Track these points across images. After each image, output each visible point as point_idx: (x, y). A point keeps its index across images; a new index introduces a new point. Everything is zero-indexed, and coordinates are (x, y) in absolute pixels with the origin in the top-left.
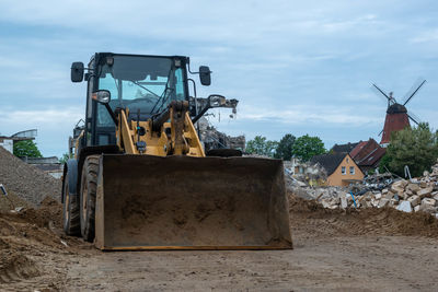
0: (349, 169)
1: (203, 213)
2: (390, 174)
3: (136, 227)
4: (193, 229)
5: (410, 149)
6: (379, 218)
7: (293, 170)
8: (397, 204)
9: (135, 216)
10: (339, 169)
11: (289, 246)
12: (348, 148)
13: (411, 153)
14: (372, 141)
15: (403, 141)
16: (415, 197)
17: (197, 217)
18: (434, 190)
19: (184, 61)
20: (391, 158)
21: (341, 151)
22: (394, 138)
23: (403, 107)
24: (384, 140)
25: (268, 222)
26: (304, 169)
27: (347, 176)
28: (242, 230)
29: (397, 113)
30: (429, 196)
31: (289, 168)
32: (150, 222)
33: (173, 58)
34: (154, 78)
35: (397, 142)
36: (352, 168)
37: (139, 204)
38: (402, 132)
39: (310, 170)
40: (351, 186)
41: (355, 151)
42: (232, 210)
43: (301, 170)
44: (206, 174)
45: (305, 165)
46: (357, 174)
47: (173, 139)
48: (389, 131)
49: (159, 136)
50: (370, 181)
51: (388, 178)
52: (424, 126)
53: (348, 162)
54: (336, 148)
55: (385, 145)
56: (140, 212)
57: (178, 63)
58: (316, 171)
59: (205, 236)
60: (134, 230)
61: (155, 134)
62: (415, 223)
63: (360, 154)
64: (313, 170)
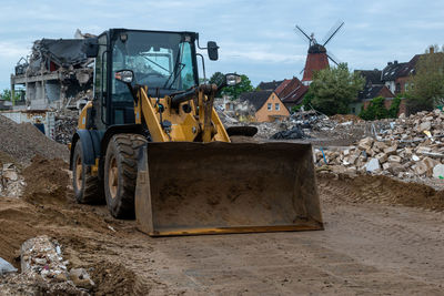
0: (275, 106)
1: (234, 194)
2: (314, 112)
3: (173, 208)
4: (226, 209)
5: (331, 87)
6: (374, 185)
7: (224, 107)
8: (365, 161)
9: (172, 198)
10: (266, 105)
11: (320, 226)
12: (273, 85)
13: (331, 91)
14: (295, 79)
15: (324, 80)
16: (382, 155)
17: (229, 197)
18: (398, 148)
19: (194, 37)
20: (313, 95)
21: (267, 89)
22: (316, 77)
23: (323, 47)
24: (305, 78)
25: (293, 201)
26: (234, 105)
27: (273, 112)
28: (269, 208)
29: (317, 53)
30: (394, 153)
31: (220, 104)
32: (187, 204)
33: (183, 34)
34: (157, 49)
35: (319, 81)
36: (277, 104)
37: (175, 186)
38: (323, 71)
39: (240, 107)
40: (280, 122)
41: (279, 89)
42: (261, 190)
43: (232, 107)
44: (240, 158)
45: (235, 102)
46: (282, 110)
47: (202, 121)
48: (310, 70)
49: (178, 112)
50: (296, 118)
51: (313, 115)
52: (343, 66)
53: (274, 99)
54: (263, 85)
55: (306, 83)
56: (176, 194)
57: (188, 39)
58: (246, 108)
59: (238, 217)
60: (172, 212)
61: (173, 111)
62: (414, 194)
63: (285, 92)
64: (243, 107)
